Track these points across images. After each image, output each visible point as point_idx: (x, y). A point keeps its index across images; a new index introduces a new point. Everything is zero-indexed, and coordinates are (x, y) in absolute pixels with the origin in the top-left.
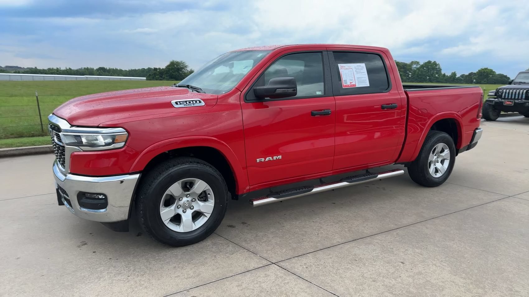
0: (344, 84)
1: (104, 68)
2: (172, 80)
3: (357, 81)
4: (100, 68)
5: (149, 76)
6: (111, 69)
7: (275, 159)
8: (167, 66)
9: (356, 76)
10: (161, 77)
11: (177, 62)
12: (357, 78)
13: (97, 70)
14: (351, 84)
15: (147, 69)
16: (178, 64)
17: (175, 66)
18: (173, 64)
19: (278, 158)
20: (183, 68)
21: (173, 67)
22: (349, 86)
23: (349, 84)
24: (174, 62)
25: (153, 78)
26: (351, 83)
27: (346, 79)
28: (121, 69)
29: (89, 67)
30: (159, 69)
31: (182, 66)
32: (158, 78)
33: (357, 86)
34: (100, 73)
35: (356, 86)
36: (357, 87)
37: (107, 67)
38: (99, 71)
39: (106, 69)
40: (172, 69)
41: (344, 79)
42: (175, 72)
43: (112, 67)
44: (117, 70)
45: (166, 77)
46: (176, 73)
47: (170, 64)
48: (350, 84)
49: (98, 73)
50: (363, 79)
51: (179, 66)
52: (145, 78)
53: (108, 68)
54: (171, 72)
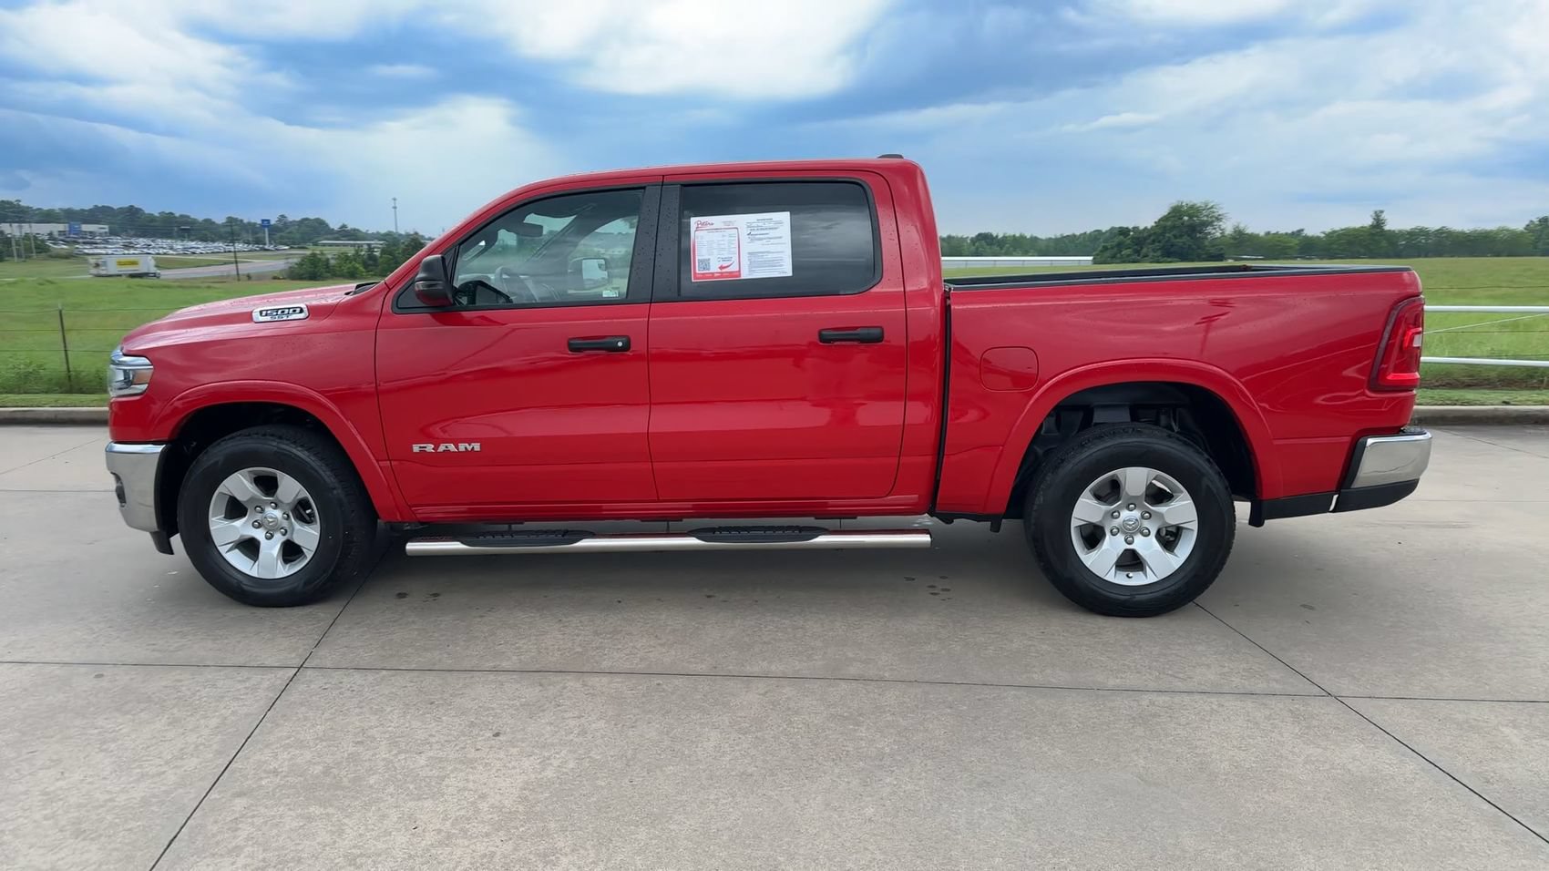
0: (697, 272)
1: (991, 235)
2: (1169, 260)
3: (745, 262)
4: (980, 235)
5: (1101, 251)
6: (1009, 236)
7: (464, 450)
8: (1160, 220)
9: (747, 247)
10: (1138, 252)
11: (1192, 207)
12: (749, 253)
13: (974, 241)
14: (724, 270)
15: (1107, 232)
16: (1193, 211)
17: (1186, 218)
18: (1176, 212)
19: (469, 448)
20: (1211, 223)
21: (1179, 223)
22: (716, 275)
23: (714, 268)
24: (1182, 206)
25: (1114, 257)
26: (721, 268)
27: (707, 257)
28: (1035, 235)
29: (953, 234)
30: (1135, 229)
31: (1205, 219)
32: (1128, 256)
33: (745, 275)
34: (977, 248)
35: (740, 276)
36: (742, 277)
37: (998, 230)
38: (977, 244)
39: (997, 236)
40: (1174, 227)
41: (700, 258)
42: (1181, 236)
43: (1010, 232)
44: (1022, 237)
45: (1151, 254)
46: (1185, 239)
47: (1169, 214)
48: (719, 271)
49: (973, 248)
50: (770, 255)
51: (1197, 216)
52: (1091, 258)
53: (1000, 236)
54: (1169, 237)
